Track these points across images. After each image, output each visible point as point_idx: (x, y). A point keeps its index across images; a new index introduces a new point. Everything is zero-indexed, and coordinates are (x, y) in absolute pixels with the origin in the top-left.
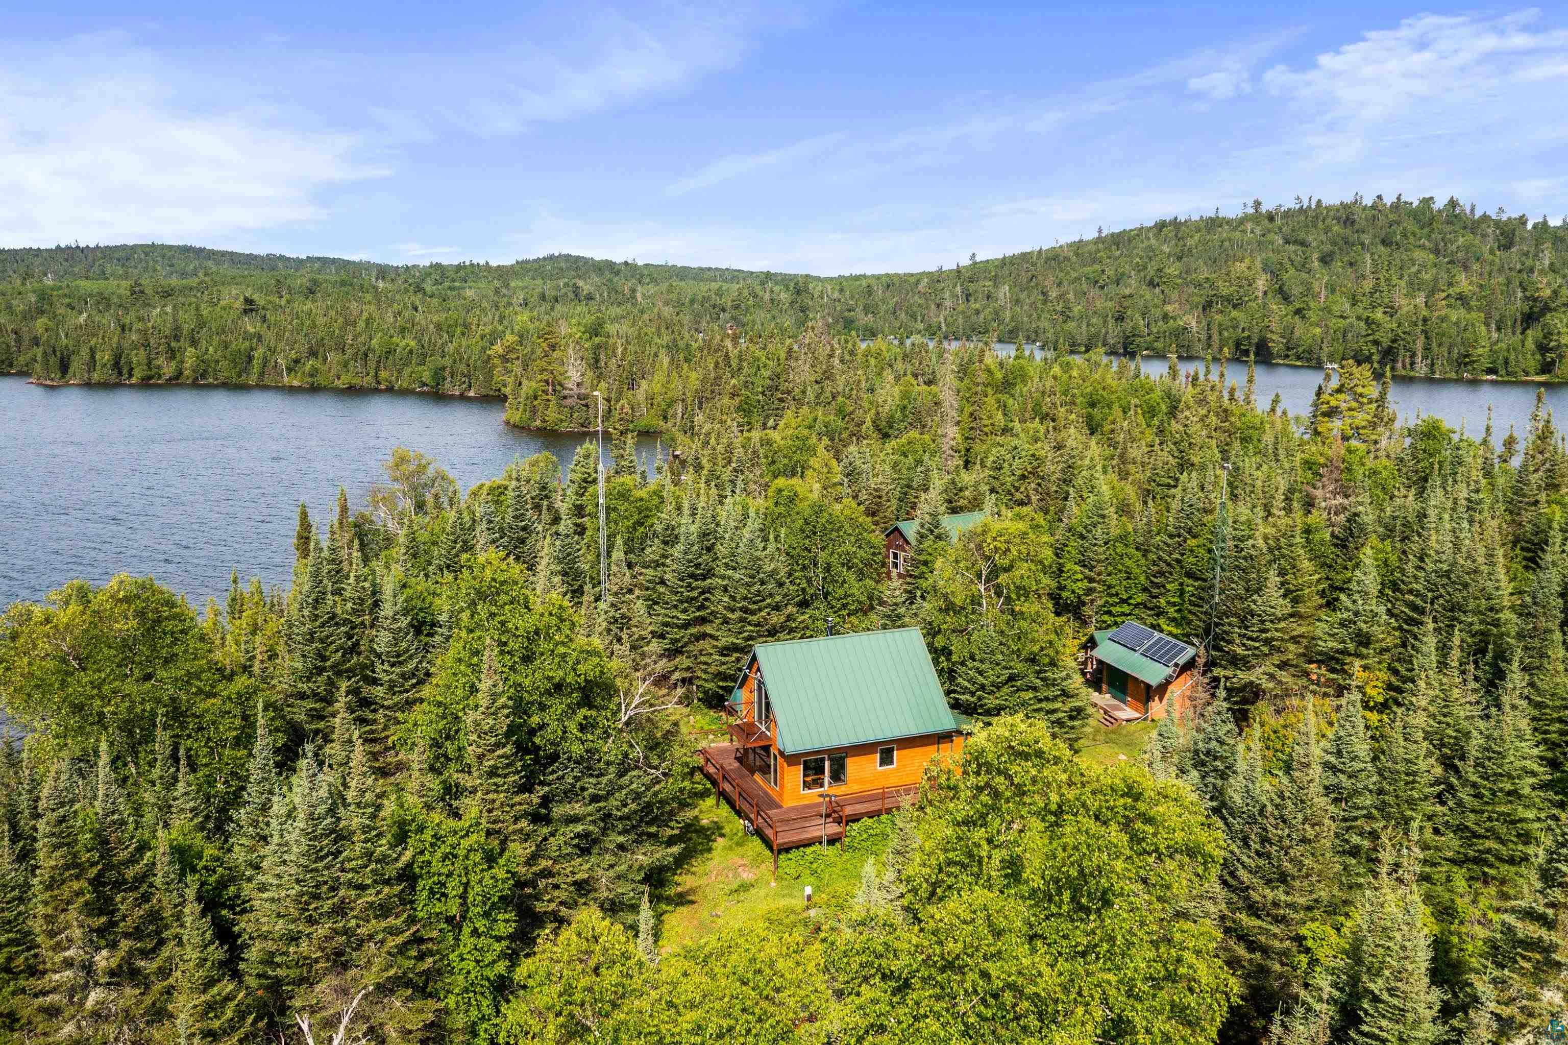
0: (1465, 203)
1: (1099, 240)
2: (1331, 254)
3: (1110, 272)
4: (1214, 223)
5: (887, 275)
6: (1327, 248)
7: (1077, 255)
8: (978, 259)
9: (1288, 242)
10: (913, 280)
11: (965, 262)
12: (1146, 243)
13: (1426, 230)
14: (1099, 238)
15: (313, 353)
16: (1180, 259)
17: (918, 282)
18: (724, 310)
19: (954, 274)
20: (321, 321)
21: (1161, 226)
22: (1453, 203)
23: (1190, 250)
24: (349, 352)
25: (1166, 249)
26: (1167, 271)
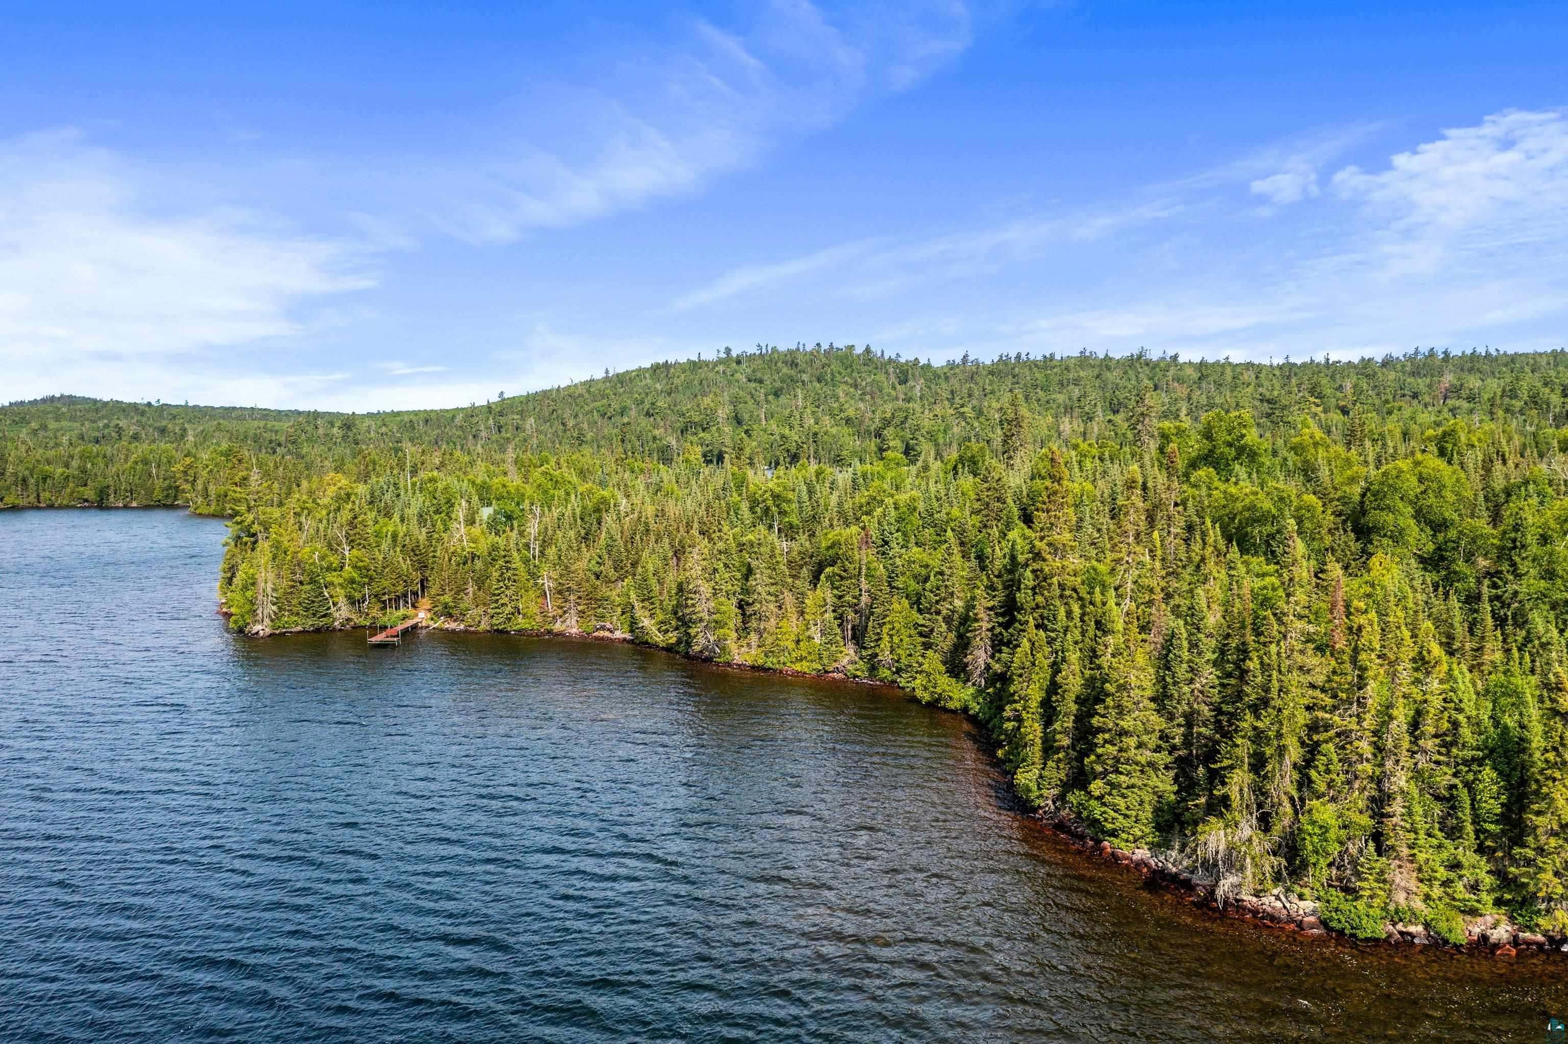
0: (876, 350)
1: (607, 379)
2: (781, 389)
3: (615, 405)
4: (695, 366)
5: (425, 411)
6: (778, 384)
7: (589, 392)
8: (506, 396)
9: (750, 381)
10: (448, 415)
11: (495, 399)
12: (643, 383)
13: (849, 370)
14: (607, 377)
16: (669, 394)
17: (454, 417)
18: (279, 445)
19: (485, 409)
21: (656, 368)
22: (868, 350)
23: (677, 387)
25: (659, 387)
26: (659, 404)
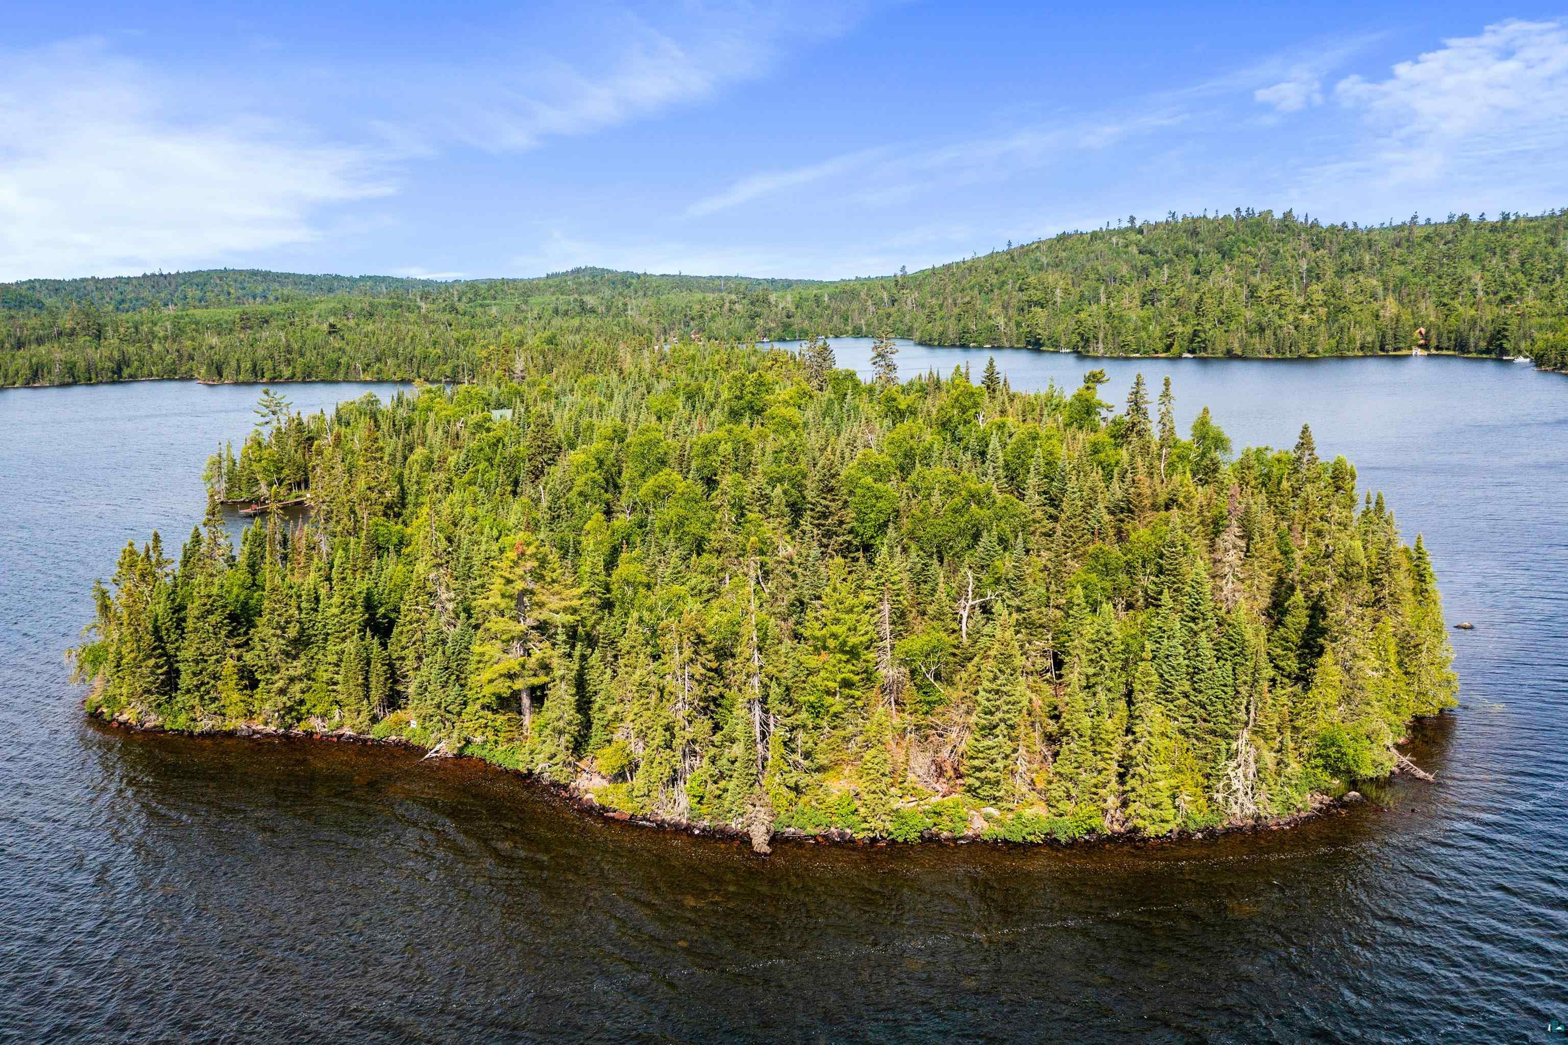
15: (379, 360)
20: (383, 338)
24: (401, 358)
